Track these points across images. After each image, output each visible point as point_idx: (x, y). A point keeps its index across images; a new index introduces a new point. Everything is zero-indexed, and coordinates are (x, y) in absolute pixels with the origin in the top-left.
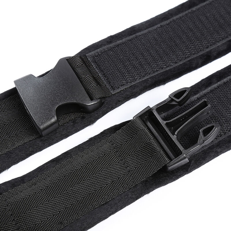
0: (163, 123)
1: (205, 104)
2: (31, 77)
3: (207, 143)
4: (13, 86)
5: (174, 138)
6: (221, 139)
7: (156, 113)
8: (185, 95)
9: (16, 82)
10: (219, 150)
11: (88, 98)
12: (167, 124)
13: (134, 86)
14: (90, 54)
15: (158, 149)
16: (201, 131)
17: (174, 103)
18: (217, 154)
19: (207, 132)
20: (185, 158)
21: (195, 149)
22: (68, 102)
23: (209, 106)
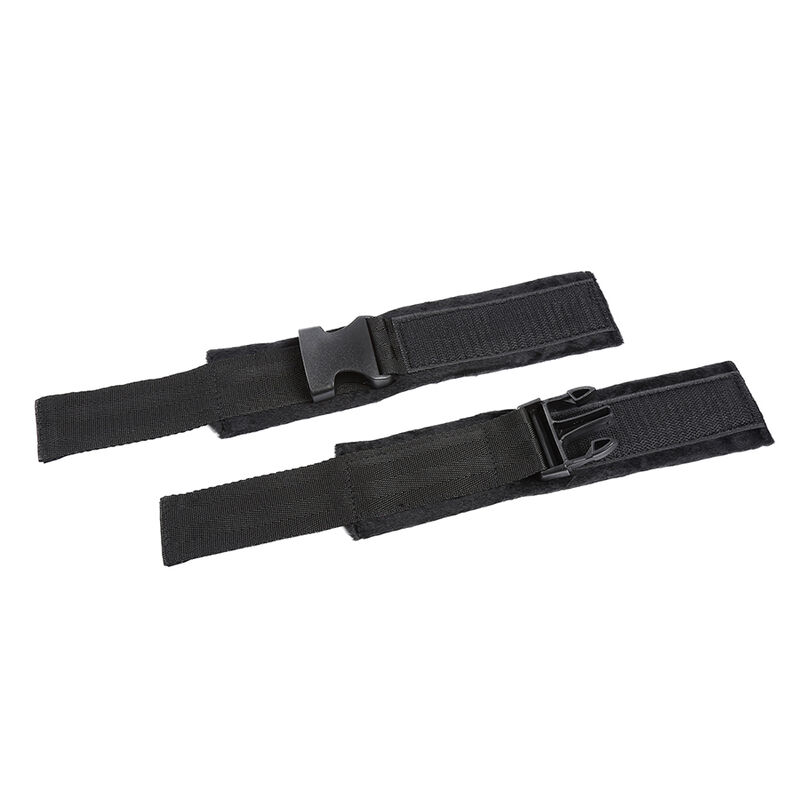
0: (551, 422)
1: (606, 412)
2: (318, 330)
3: (596, 458)
4: (296, 335)
5: (559, 443)
6: (616, 460)
7: (545, 409)
8: (585, 395)
9: (300, 332)
10: (610, 472)
11: (377, 371)
12: (555, 424)
13: (439, 370)
14: (397, 318)
15: (537, 450)
16: (593, 442)
17: (571, 401)
18: (605, 477)
19: (599, 445)
20: (565, 469)
21: (580, 462)
22: (353, 369)
23: (611, 415)
